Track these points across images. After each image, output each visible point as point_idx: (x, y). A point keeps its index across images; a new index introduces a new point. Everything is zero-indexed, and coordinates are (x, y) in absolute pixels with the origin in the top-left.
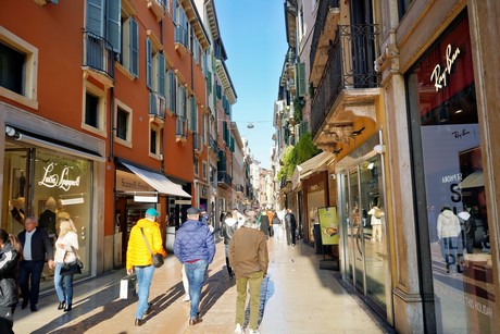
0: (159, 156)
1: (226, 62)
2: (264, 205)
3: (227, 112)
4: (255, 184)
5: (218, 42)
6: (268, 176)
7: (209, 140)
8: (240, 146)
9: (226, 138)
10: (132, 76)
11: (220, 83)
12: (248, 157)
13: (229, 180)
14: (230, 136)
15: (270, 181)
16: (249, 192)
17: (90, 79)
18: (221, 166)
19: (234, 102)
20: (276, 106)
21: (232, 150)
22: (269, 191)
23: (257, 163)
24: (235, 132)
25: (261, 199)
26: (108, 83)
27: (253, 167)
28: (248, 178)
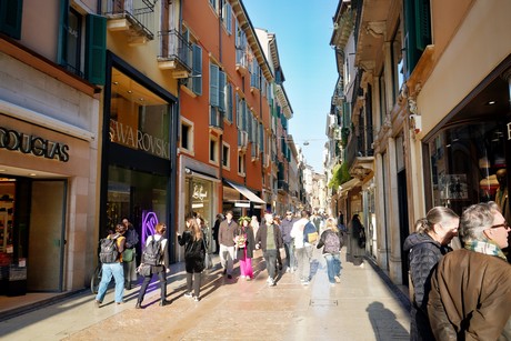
0: (243, 174)
1: (284, 83)
2: (317, 209)
3: (285, 128)
4: (308, 188)
5: (278, 69)
6: (321, 181)
7: (272, 156)
8: (295, 155)
9: (284, 151)
10: (229, 123)
11: (280, 104)
12: (302, 163)
13: (286, 187)
14: (287, 148)
15: (322, 186)
16: (302, 196)
17: (213, 133)
18: (280, 176)
19: (290, 117)
20: (329, 119)
21: (289, 160)
22: (322, 195)
23: (310, 168)
24: (292, 145)
25: (313, 203)
26: (220, 132)
27: (306, 172)
28: (301, 183)
